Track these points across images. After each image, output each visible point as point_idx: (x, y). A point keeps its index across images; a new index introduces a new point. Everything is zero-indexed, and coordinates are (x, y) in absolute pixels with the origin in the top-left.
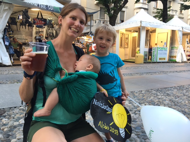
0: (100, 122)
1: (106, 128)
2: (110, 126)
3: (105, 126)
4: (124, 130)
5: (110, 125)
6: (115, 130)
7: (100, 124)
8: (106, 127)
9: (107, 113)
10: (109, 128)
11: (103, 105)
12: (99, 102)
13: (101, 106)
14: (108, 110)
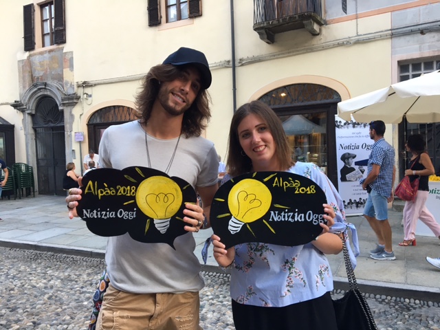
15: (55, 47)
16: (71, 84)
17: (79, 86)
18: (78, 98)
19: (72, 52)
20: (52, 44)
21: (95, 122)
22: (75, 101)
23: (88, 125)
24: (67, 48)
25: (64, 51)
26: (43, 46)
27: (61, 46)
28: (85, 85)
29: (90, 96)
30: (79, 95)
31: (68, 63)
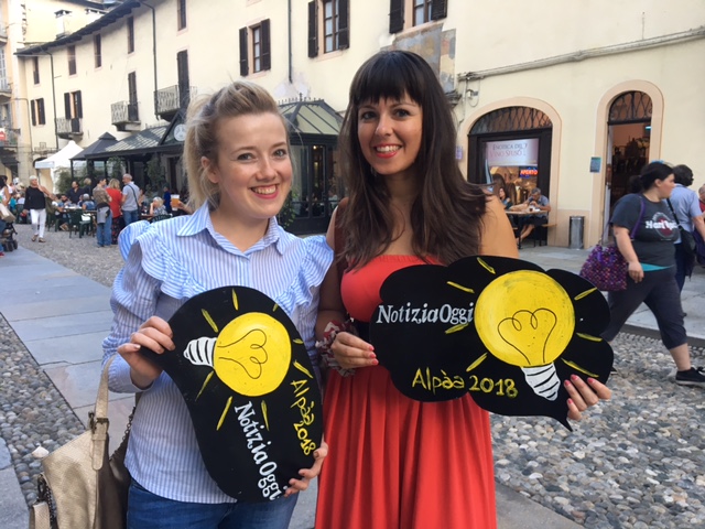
0: (419, 372)
1: (447, 384)
2: (466, 376)
3: (443, 380)
4: (554, 369)
5: (468, 370)
6: (495, 382)
7: (419, 379)
8: (449, 381)
9: (447, 332)
10: (462, 383)
11: (425, 311)
12: (401, 310)
13: (414, 319)
14: (454, 321)
15: (430, 24)
16: (450, 78)
17: (461, 80)
18: (459, 97)
19: (454, 31)
20: (426, 20)
21: (479, 131)
22: (454, 102)
23: (469, 136)
24: (447, 24)
25: (444, 30)
26: (414, 25)
27: (439, 22)
28: (471, 77)
29: (476, 94)
30: (459, 92)
31: (448, 48)
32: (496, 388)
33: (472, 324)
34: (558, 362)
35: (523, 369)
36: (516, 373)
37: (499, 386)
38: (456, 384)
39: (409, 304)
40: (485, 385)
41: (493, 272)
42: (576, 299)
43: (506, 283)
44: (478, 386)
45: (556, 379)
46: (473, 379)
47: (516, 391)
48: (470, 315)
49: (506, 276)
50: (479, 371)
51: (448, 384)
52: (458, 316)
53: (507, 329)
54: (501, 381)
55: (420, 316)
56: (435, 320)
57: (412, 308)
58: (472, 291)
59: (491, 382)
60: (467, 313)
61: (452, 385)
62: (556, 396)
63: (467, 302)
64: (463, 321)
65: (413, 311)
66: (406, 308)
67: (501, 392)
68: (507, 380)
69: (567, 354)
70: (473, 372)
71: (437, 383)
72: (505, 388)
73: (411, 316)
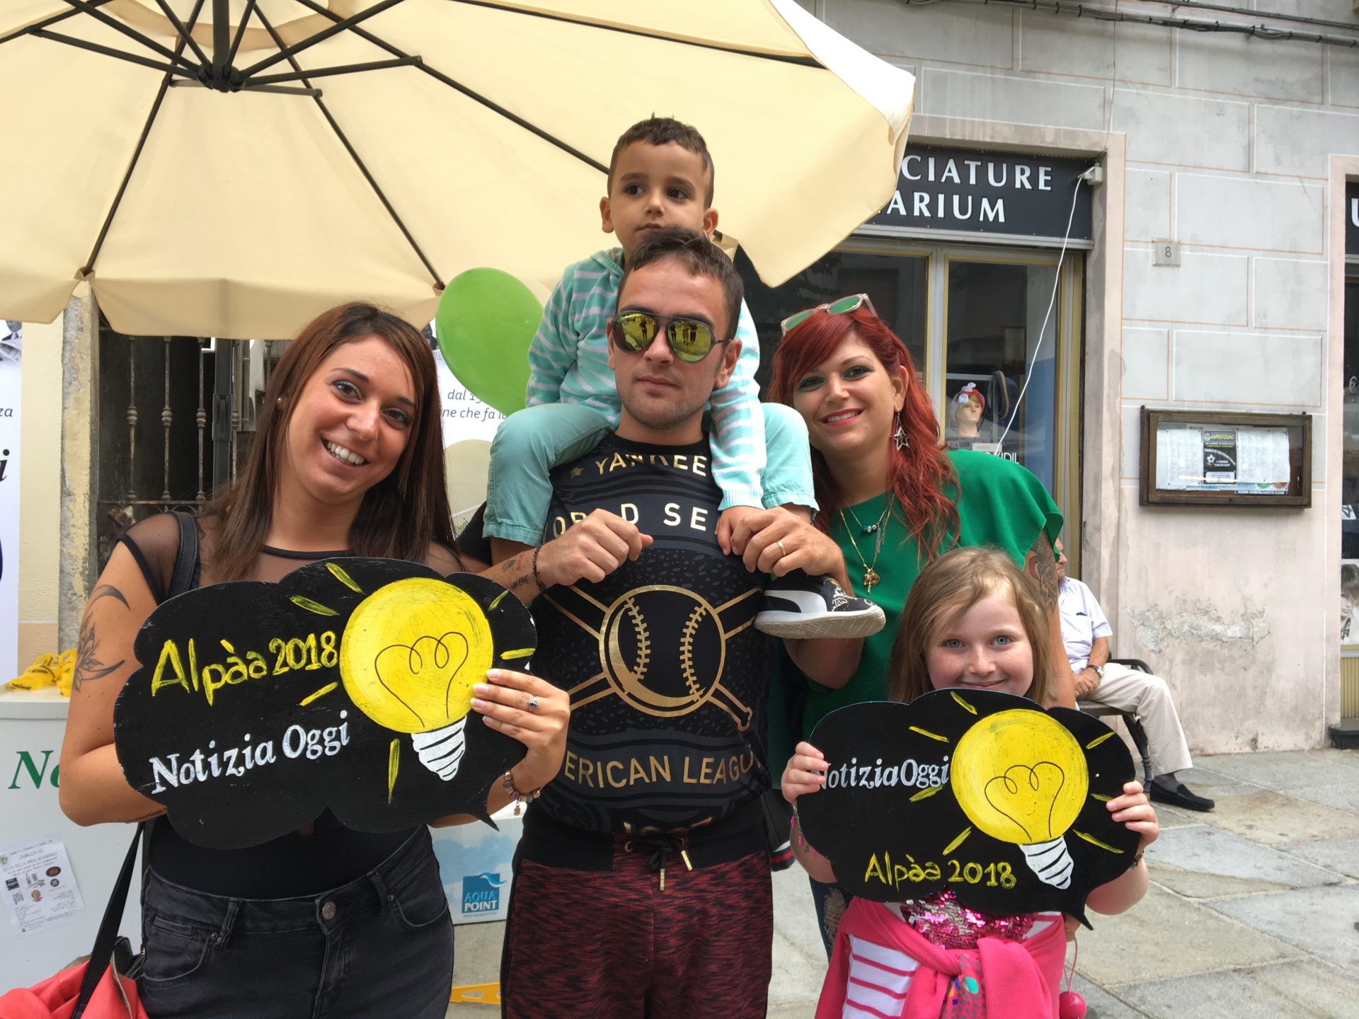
0: (873, 860)
1: (916, 875)
2: (943, 862)
3: (909, 869)
4: (1064, 845)
5: (946, 852)
6: (984, 867)
7: (874, 869)
8: (918, 870)
9: (913, 799)
10: (938, 872)
11: (878, 770)
12: (844, 769)
13: (863, 782)
14: (922, 783)
32: (986, 877)
33: (948, 787)
34: (1069, 836)
35: (1022, 847)
36: (1012, 853)
37: (989, 874)
38: (929, 874)
39: (854, 761)
40: (970, 873)
41: (974, 712)
42: (1089, 747)
43: (993, 727)
44: (961, 874)
45: (1067, 859)
46: (953, 864)
47: (1013, 879)
48: (944, 774)
49: (993, 718)
50: (963, 854)
51: (918, 874)
52: (927, 776)
53: (997, 793)
54: (992, 866)
55: (871, 777)
56: (893, 782)
57: (859, 765)
58: (945, 739)
59: (980, 868)
60: (940, 771)
61: (923, 876)
62: (1069, 882)
63: (939, 754)
64: (935, 783)
65: (862, 770)
66: (850, 766)
67: (993, 882)
68: (1001, 865)
69: (1080, 823)
70: (953, 855)
71: (901, 874)
72: (998, 875)
73: (858, 778)
